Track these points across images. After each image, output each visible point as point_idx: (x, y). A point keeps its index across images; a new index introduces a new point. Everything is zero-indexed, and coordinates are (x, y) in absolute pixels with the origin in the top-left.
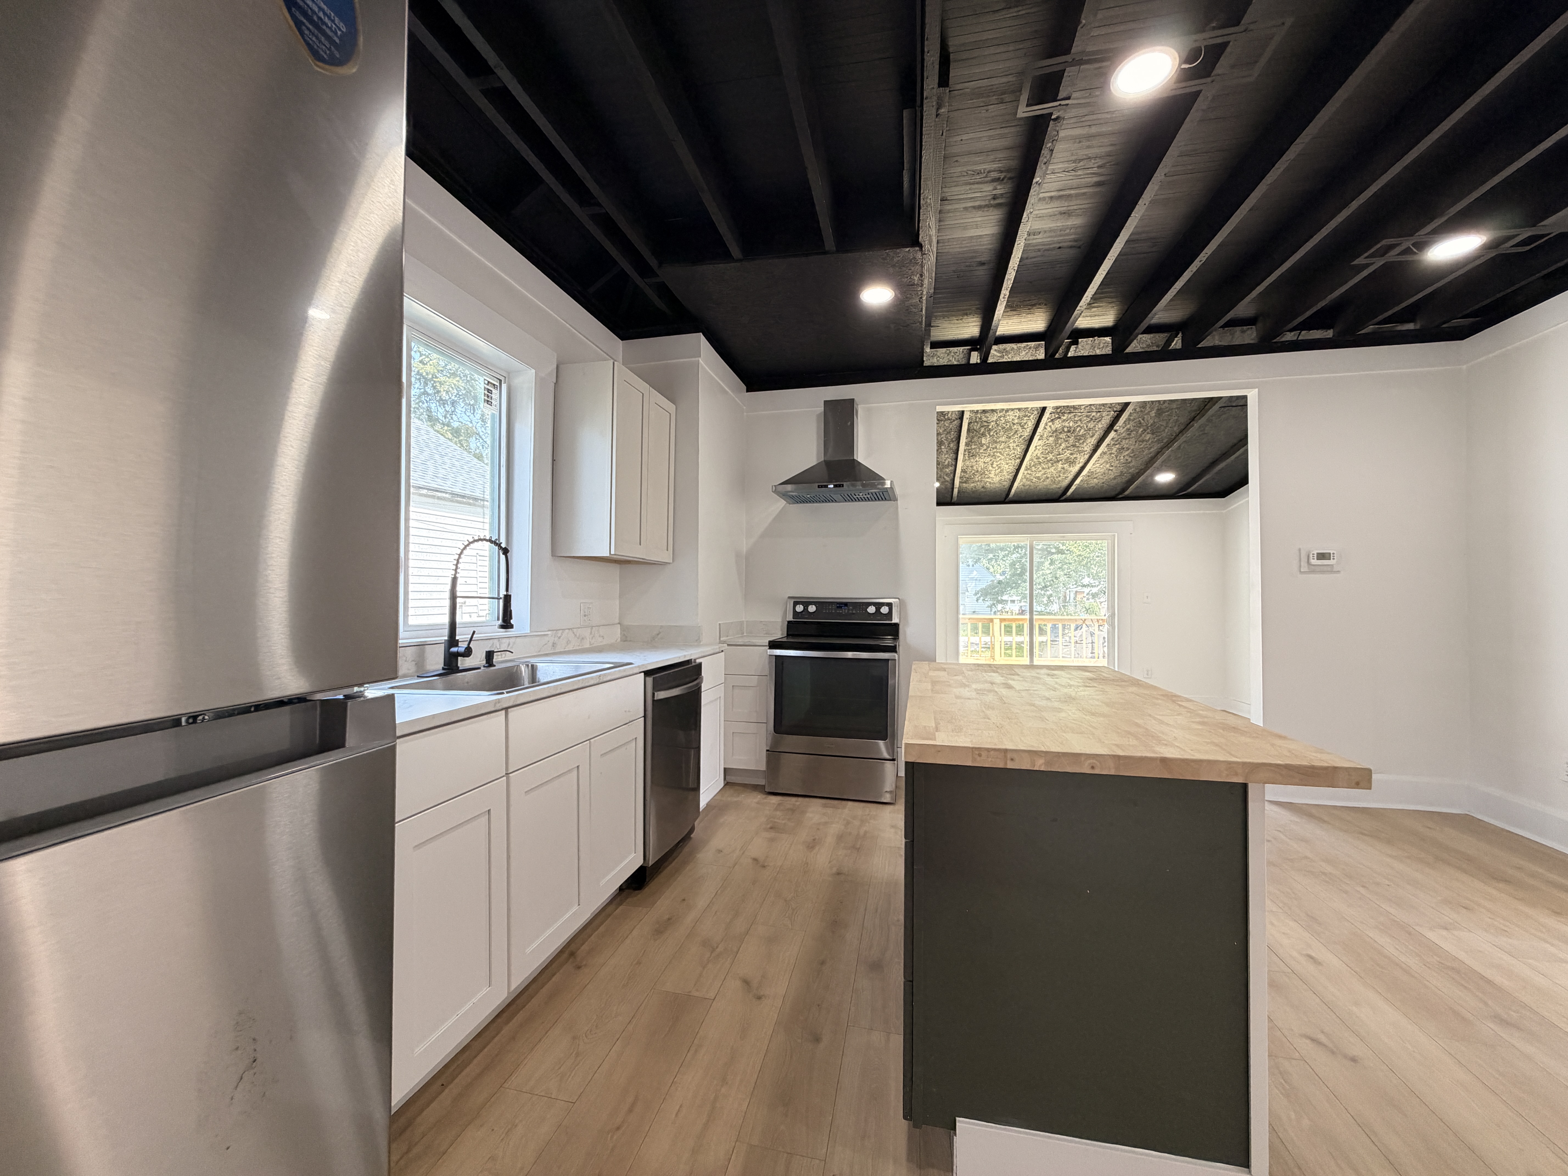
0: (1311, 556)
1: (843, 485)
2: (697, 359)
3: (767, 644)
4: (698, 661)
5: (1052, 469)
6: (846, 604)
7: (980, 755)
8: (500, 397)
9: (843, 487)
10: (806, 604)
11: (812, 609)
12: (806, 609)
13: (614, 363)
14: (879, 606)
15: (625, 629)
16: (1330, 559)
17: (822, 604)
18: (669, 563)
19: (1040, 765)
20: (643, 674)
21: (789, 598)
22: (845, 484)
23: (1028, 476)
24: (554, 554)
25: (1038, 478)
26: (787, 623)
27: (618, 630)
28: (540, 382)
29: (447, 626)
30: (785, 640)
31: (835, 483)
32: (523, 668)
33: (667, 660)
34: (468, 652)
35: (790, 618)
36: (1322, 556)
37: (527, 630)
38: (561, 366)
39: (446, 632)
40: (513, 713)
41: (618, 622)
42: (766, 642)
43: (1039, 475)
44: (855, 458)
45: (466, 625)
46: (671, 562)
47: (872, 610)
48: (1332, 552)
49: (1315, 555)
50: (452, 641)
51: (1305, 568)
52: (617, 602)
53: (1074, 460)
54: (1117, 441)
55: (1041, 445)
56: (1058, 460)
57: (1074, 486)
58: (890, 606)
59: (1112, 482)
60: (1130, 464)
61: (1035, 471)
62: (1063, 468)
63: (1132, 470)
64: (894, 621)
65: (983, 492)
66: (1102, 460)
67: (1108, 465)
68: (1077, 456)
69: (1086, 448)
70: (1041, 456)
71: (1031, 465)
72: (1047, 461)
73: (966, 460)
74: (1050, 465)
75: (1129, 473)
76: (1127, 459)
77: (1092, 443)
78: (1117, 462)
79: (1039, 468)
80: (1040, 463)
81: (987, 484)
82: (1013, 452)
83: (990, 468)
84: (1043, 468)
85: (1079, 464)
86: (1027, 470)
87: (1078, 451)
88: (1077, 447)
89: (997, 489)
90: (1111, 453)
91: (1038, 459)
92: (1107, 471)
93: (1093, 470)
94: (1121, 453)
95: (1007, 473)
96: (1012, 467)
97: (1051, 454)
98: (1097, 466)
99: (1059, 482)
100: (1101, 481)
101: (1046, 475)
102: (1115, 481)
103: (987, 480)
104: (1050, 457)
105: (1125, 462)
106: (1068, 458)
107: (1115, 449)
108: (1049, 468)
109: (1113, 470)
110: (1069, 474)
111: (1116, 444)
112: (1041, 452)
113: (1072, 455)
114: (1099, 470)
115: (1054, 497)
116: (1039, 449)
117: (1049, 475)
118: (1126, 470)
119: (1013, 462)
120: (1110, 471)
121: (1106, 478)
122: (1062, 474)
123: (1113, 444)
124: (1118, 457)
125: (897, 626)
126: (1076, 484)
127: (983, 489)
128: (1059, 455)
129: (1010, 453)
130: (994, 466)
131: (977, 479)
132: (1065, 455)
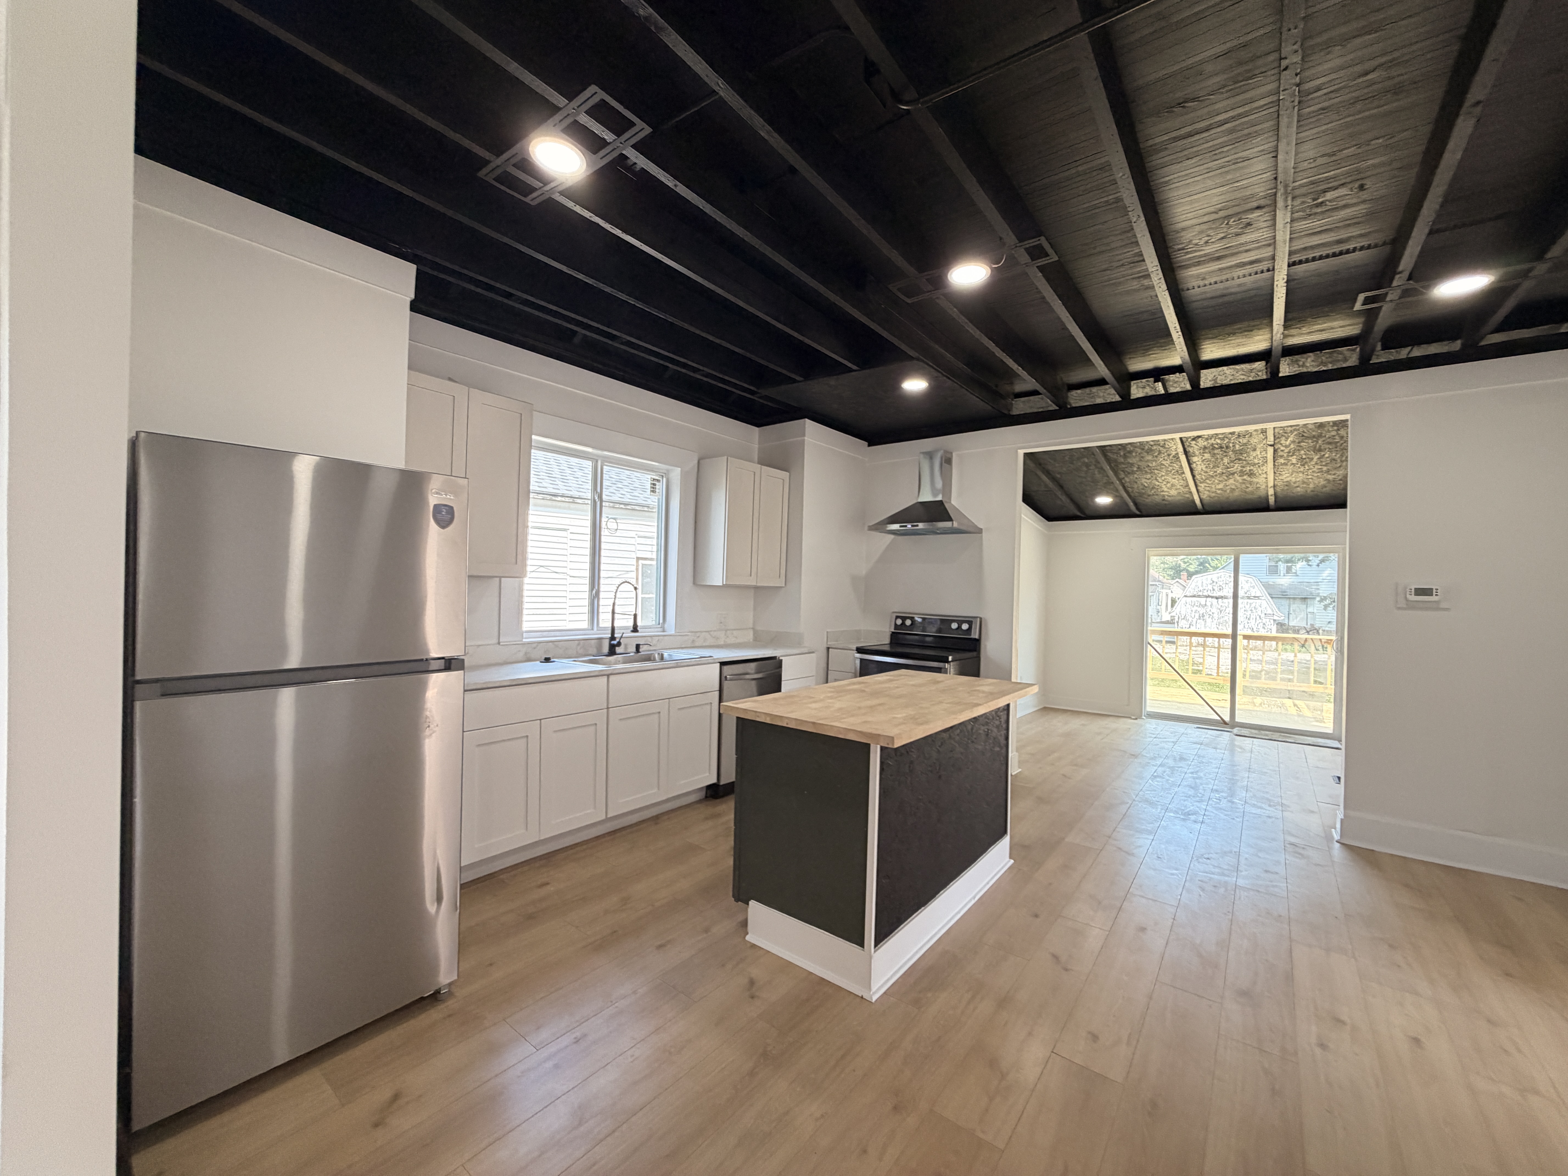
0: (1408, 590)
1: (918, 525)
2: (802, 438)
3: (855, 649)
4: (781, 658)
5: (1231, 481)
7: (747, 713)
8: (661, 487)
10: (904, 619)
11: (910, 623)
12: (903, 623)
13: (727, 458)
14: (960, 623)
15: (755, 632)
16: (1432, 595)
18: (779, 588)
19: (768, 720)
20: (719, 664)
21: (893, 611)
23: (1208, 489)
24: (694, 583)
25: (1223, 489)
26: (891, 633)
27: (751, 633)
28: (684, 476)
29: (610, 629)
31: (912, 524)
32: (656, 656)
33: (758, 655)
34: (619, 644)
35: (893, 630)
36: (1420, 592)
37: (673, 632)
38: (701, 461)
39: (610, 632)
40: (612, 678)
41: (751, 626)
42: (854, 647)
43: (1221, 486)
45: (621, 628)
46: (784, 585)
47: (955, 626)
48: (1434, 587)
49: (1413, 591)
50: (613, 638)
51: (1402, 603)
52: (752, 613)
53: (1252, 472)
54: (1289, 452)
55: (1199, 461)
56: (1232, 472)
57: (1271, 495)
58: (970, 623)
59: (1324, 489)
60: (1330, 472)
61: (1212, 484)
62: (1244, 480)
63: (1340, 477)
64: (973, 636)
65: (1166, 504)
66: (1288, 470)
67: (1301, 475)
68: (1252, 468)
69: (1256, 461)
70: (1208, 470)
71: (1202, 479)
72: (1219, 474)
73: (1124, 478)
74: (1226, 478)
75: (1340, 480)
76: (1320, 467)
77: (1260, 456)
78: (1310, 471)
79: (1214, 481)
80: (1212, 477)
81: (1166, 497)
82: (1171, 468)
83: (1157, 483)
84: (1220, 481)
85: (1260, 475)
86: (1201, 483)
87: (1248, 463)
88: (1244, 460)
89: (1183, 501)
90: (1293, 464)
91: (1206, 472)
92: (1305, 480)
93: (1285, 480)
94: (1306, 463)
95: (1181, 487)
96: (1182, 482)
97: (1218, 467)
98: (1286, 476)
99: (1252, 493)
100: (1309, 491)
101: (1228, 487)
102: (1327, 489)
103: (1162, 493)
104: (1219, 471)
105: (1320, 470)
106: (1241, 470)
107: (1294, 460)
108: (1226, 480)
109: (1312, 479)
110: (1258, 486)
111: (1292, 456)
112: (1205, 466)
113: (1244, 467)
114: (1294, 480)
115: (1260, 506)
116: (1201, 465)
117: (1233, 487)
118: (1330, 477)
119: (1180, 477)
120: (1310, 480)
121: (1311, 486)
122: (1249, 486)
123: (1288, 456)
124: (1306, 466)
125: (977, 641)
126: (1273, 493)
127: (1164, 502)
128: (1228, 468)
129: (1169, 470)
130: (1160, 481)
131: (1151, 494)
132: (1235, 468)
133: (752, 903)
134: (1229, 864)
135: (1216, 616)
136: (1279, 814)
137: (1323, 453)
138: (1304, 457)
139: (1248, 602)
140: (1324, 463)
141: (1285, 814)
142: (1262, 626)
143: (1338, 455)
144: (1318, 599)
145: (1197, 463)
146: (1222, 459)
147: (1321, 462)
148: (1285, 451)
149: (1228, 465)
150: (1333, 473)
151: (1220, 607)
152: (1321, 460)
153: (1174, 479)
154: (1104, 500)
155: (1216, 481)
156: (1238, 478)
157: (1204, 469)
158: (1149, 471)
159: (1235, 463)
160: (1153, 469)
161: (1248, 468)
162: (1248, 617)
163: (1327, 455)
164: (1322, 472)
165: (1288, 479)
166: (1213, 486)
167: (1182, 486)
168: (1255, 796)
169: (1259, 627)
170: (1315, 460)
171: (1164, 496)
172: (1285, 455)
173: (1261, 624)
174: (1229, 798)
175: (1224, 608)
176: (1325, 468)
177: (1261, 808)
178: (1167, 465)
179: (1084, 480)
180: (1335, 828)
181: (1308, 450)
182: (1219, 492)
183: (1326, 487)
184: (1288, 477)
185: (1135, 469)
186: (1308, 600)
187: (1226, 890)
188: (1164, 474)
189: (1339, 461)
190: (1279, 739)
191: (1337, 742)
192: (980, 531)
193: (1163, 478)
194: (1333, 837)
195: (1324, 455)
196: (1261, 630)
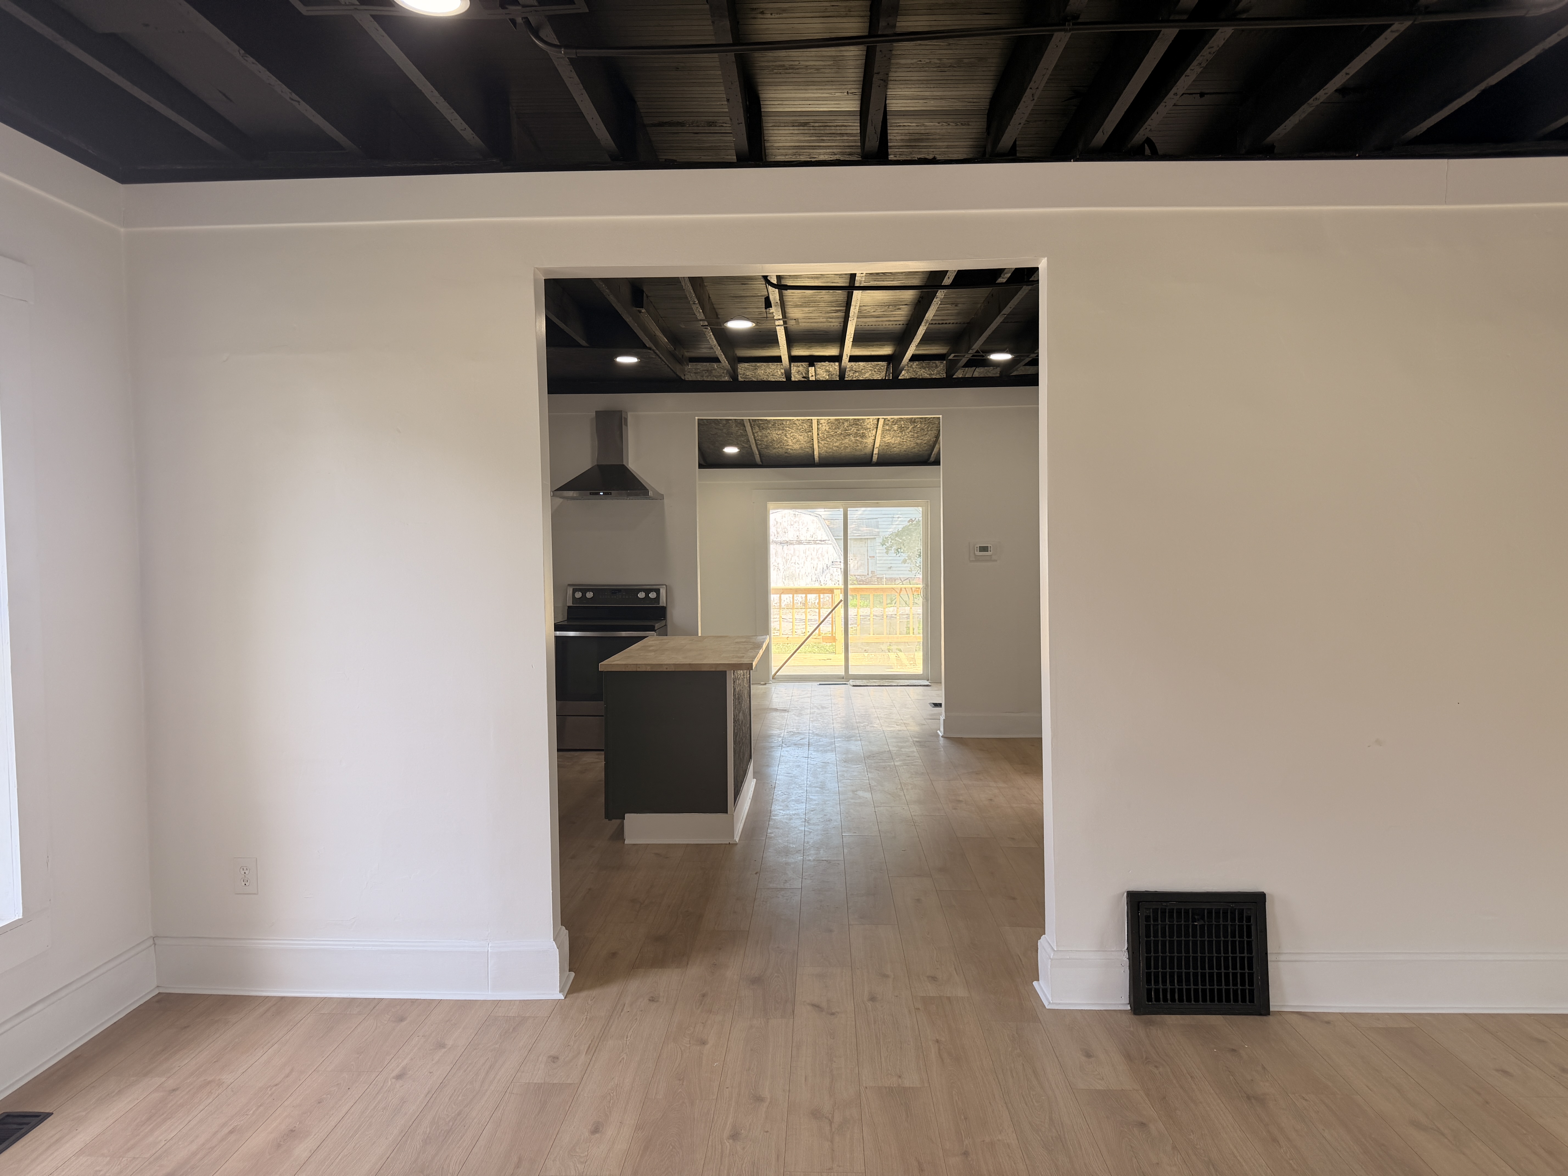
1: (611, 493)
5: (847, 441)
6: (619, 590)
7: (627, 667)
9: (611, 494)
10: (584, 591)
11: (590, 595)
12: (584, 595)
14: (648, 591)
16: (988, 551)
17: (599, 591)
19: (649, 669)
21: (570, 585)
22: (612, 492)
23: (826, 445)
25: (837, 447)
26: (567, 608)
30: (566, 623)
31: (604, 491)
35: (570, 603)
36: (984, 549)
43: (837, 444)
44: (624, 463)
47: (642, 595)
48: (989, 546)
49: (977, 547)
51: (972, 558)
53: (864, 434)
54: (893, 422)
55: (825, 423)
56: (848, 433)
57: (876, 454)
58: (658, 591)
59: (914, 450)
60: (919, 438)
61: (831, 442)
62: (857, 440)
63: (925, 442)
64: (661, 604)
65: (787, 456)
66: (890, 435)
67: (898, 439)
68: (864, 431)
69: (869, 426)
70: (830, 431)
71: (824, 437)
72: (838, 434)
73: (757, 432)
74: (843, 437)
75: (925, 444)
76: (912, 434)
77: (872, 423)
78: (906, 436)
79: (833, 439)
80: (833, 436)
81: (789, 450)
82: (801, 427)
83: (785, 438)
84: (838, 440)
85: (870, 437)
86: (822, 441)
87: (862, 428)
88: (860, 425)
89: (802, 454)
90: (895, 430)
91: (828, 432)
92: (901, 443)
93: (887, 442)
94: (904, 430)
95: (804, 443)
96: (807, 438)
97: (839, 429)
98: (888, 439)
99: (861, 450)
100: (903, 450)
101: (843, 445)
102: (915, 450)
103: (787, 447)
104: (839, 432)
105: (913, 436)
106: (856, 432)
107: (895, 427)
108: (843, 440)
109: (906, 442)
110: (866, 445)
111: (894, 425)
112: (828, 427)
113: (858, 430)
114: (893, 442)
115: (864, 461)
116: (825, 426)
117: (847, 445)
118: (919, 441)
119: (806, 434)
120: (905, 443)
121: (905, 447)
122: (859, 445)
123: (892, 424)
124: (903, 433)
125: (664, 609)
126: (877, 453)
127: (786, 454)
128: (846, 430)
129: (799, 428)
130: (788, 437)
131: (777, 447)
132: (852, 430)
133: (627, 815)
134: (886, 757)
135: (781, 567)
136: (905, 729)
137: (916, 425)
138: (903, 426)
139: (814, 548)
140: (916, 432)
141: (908, 728)
142: (829, 577)
143: (926, 427)
144: (879, 540)
145: (823, 424)
146: (843, 423)
147: (914, 430)
148: (891, 421)
149: (847, 428)
150: (921, 438)
151: (785, 555)
152: (914, 429)
153: (801, 436)
154: (731, 450)
155: (835, 440)
156: (853, 438)
157: (827, 429)
158: (782, 428)
159: (853, 427)
160: (786, 427)
161: (862, 432)
162: (815, 567)
163: (918, 426)
164: (914, 437)
165: (889, 441)
166: (831, 444)
167: (805, 441)
168: (885, 721)
169: (827, 579)
170: (910, 429)
171: (788, 449)
172: (890, 423)
173: (829, 575)
174: (870, 725)
175: (790, 556)
176: (916, 435)
177: (893, 727)
178: (798, 425)
179: (720, 431)
180: (940, 730)
181: (906, 422)
182: (834, 448)
183: (915, 448)
184: (889, 440)
185: (770, 426)
186: (869, 541)
187: (891, 768)
188: (793, 431)
189: (926, 430)
190: (886, 684)
191: (926, 681)
192: (662, 497)
193: (792, 435)
194: (939, 735)
195: (917, 426)
196: (829, 582)
